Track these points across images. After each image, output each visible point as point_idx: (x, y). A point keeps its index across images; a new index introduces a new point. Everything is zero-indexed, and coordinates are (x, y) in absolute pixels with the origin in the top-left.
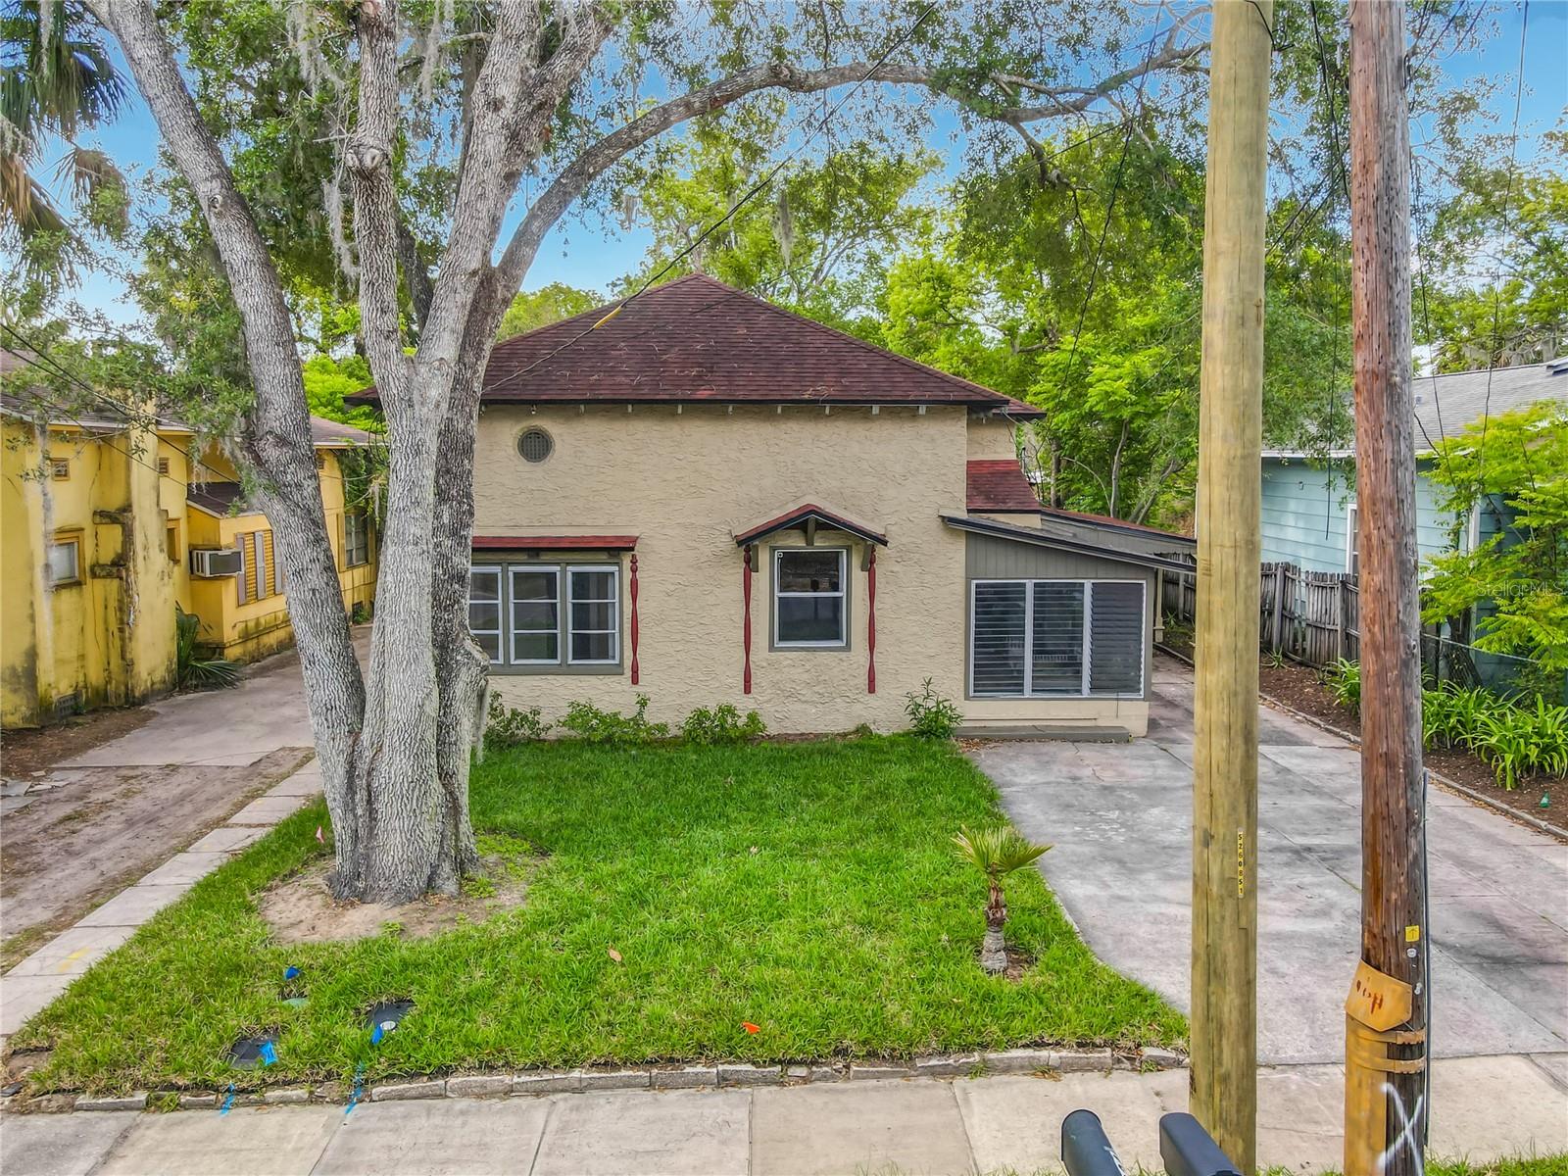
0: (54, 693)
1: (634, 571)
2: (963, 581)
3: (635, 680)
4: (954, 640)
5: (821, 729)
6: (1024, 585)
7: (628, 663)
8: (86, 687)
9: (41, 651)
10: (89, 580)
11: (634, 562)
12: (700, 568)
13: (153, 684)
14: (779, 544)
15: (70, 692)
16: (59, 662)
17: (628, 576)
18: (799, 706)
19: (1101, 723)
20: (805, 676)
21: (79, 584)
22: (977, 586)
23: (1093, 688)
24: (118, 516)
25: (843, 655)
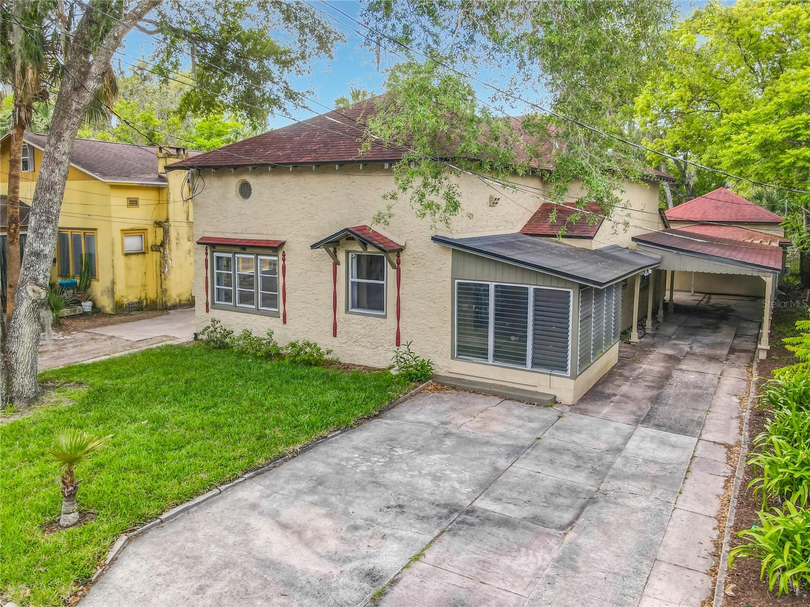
0: (125, 300)
1: (284, 260)
2: (449, 280)
3: (285, 322)
4: (446, 319)
5: (371, 364)
6: (488, 286)
7: (281, 312)
8: (146, 299)
9: (117, 281)
10: (150, 252)
11: (284, 255)
12: (313, 261)
13: (180, 301)
14: (350, 249)
15: (136, 300)
16: (128, 287)
17: (281, 263)
18: (360, 349)
19: (540, 390)
20: (363, 331)
21: (144, 253)
22: (459, 284)
23: (534, 364)
24: (162, 224)
25: (382, 320)
